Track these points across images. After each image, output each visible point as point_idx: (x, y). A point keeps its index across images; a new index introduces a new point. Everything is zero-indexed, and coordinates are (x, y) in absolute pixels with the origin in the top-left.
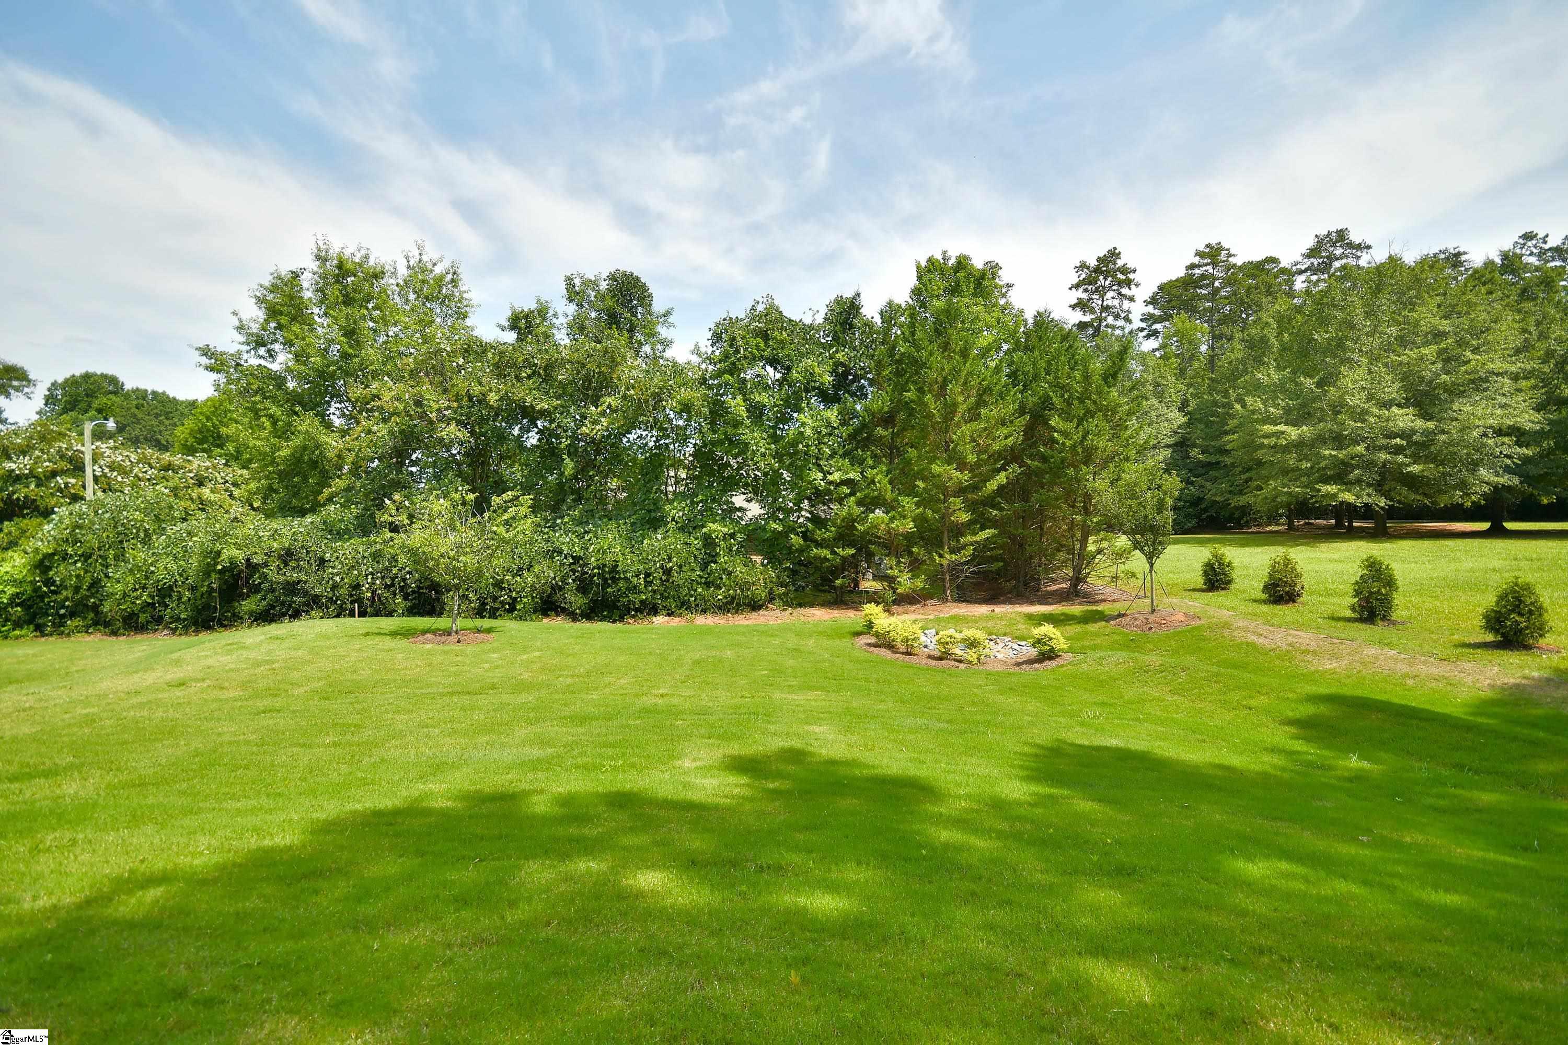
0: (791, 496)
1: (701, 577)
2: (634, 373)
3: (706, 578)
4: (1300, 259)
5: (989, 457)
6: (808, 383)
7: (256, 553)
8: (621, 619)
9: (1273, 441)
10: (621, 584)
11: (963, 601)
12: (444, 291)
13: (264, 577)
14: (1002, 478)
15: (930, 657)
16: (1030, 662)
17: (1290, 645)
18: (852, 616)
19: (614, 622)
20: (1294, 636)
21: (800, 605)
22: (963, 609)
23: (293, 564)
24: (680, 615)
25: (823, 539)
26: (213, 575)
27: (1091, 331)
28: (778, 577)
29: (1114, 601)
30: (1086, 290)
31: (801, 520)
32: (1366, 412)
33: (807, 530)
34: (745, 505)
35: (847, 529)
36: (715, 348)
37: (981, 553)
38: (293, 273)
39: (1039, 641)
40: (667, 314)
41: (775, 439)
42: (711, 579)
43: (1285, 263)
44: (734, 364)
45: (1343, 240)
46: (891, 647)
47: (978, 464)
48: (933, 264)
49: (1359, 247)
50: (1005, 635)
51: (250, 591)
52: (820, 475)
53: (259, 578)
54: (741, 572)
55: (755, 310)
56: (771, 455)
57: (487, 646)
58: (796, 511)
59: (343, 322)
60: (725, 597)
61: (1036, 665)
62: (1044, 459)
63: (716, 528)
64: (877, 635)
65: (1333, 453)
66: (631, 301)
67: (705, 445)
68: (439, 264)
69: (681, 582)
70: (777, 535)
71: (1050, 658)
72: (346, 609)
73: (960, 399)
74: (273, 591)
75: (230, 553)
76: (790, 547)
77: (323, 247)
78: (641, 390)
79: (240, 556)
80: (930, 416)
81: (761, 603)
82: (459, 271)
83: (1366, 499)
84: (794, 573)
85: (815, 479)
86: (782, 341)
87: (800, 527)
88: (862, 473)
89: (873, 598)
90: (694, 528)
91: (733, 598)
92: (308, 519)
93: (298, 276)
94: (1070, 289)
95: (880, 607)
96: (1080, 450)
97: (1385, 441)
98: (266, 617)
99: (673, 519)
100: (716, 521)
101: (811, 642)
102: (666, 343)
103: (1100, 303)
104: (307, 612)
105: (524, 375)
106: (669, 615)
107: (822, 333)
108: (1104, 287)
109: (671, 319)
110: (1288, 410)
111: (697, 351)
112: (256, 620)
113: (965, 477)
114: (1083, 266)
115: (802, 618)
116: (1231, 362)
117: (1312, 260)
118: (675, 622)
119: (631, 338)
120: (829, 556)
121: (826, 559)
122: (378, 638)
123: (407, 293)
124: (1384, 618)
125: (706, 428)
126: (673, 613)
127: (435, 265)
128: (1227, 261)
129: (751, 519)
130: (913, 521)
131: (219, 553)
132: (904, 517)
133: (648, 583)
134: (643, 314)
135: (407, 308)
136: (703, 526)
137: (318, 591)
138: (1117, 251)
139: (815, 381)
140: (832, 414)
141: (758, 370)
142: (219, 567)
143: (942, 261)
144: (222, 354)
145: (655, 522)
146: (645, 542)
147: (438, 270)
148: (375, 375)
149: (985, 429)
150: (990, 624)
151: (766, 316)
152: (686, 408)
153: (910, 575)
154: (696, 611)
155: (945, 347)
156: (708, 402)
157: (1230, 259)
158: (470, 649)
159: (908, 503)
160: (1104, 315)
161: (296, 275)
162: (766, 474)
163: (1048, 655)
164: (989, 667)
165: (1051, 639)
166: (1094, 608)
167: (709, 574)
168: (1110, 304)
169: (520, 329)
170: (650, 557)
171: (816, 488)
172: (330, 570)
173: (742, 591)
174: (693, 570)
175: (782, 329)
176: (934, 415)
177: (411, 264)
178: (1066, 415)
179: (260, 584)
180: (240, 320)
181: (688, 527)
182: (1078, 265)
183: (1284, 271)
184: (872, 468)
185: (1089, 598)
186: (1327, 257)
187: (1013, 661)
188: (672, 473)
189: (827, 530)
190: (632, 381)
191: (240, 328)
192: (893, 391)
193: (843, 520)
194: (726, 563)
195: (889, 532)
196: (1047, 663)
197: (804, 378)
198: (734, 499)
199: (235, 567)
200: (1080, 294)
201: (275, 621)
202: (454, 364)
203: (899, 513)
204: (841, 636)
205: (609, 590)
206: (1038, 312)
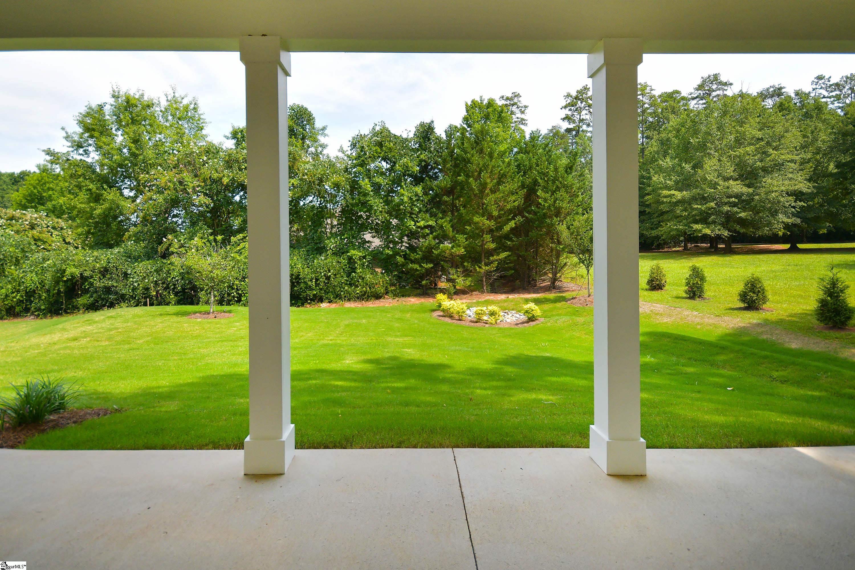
0: (397, 235)
1: (347, 281)
2: (307, 166)
3: (350, 281)
4: (693, 91)
5: (505, 213)
6: (405, 172)
7: (85, 270)
8: (303, 305)
9: (668, 200)
10: (302, 285)
11: (493, 292)
12: (189, 114)
13: (91, 284)
14: (512, 224)
15: (472, 321)
16: (523, 323)
17: (651, 311)
18: (432, 301)
19: (299, 306)
20: (654, 307)
21: (403, 296)
22: (492, 297)
23: (108, 276)
24: (336, 302)
25: (416, 259)
26: (61, 283)
27: (574, 133)
28: (390, 280)
29: (573, 291)
30: (570, 110)
31: (403, 248)
32: (716, 184)
33: (406, 254)
34: (371, 239)
35: (428, 253)
36: (352, 151)
37: (502, 266)
38: (99, 105)
39: (527, 312)
40: (324, 129)
41: (387, 202)
42: (353, 282)
43: (684, 94)
44: (363, 161)
45: (717, 80)
46: (451, 317)
47: (499, 217)
48: (474, 104)
49: (726, 84)
50: (513, 310)
51: (82, 293)
52: (413, 223)
53: (88, 285)
54: (369, 278)
55: (375, 129)
56: (385, 212)
57: (232, 320)
58: (400, 243)
59: (132, 135)
60: (361, 292)
61: (526, 324)
62: (535, 213)
63: (356, 253)
64: (443, 311)
65: (699, 207)
66: (303, 122)
67: (347, 206)
68: (185, 98)
69: (336, 284)
70: (389, 257)
71: (533, 321)
72: (141, 302)
73: (488, 181)
74: (96, 292)
75: (71, 270)
76: (397, 263)
77: (116, 90)
78: (311, 176)
79: (77, 272)
80: (472, 189)
81: (381, 294)
82: (198, 102)
83: (717, 232)
84: (399, 278)
85: (410, 225)
86: (390, 148)
87: (403, 252)
88: (436, 222)
89: (443, 291)
90: (343, 253)
91: (365, 292)
92: (116, 250)
93: (102, 107)
94: (561, 109)
95: (446, 296)
96: (553, 209)
97: (726, 200)
98: (94, 307)
99: (330, 249)
100: (355, 249)
101: (408, 315)
102: (324, 146)
103: (578, 117)
104: (118, 303)
105: (243, 167)
106: (329, 302)
107: (413, 143)
108: (581, 108)
109: (326, 132)
110: (677, 182)
111: (341, 150)
112: (87, 309)
113: (492, 224)
114: (569, 95)
115: (404, 303)
116: (651, 153)
117: (700, 92)
118: (333, 306)
119: (303, 143)
120: (418, 268)
121: (417, 270)
122: (168, 317)
123: (167, 116)
124: (700, 297)
125: (348, 196)
126: (332, 301)
127: (183, 98)
128: (650, 93)
129: (375, 248)
130: (464, 248)
131: (64, 271)
132: (459, 246)
133: (317, 285)
134: (309, 129)
135: (168, 124)
136: (348, 252)
137: (124, 292)
138: (588, 87)
139: (409, 171)
140: (419, 189)
141: (377, 163)
142: (65, 279)
143: (480, 102)
144: (57, 153)
145: (320, 250)
146: (315, 261)
147: (185, 102)
148: (153, 165)
149: (503, 197)
150: (505, 304)
151: (381, 133)
152: (337, 186)
153: (463, 278)
154: (345, 300)
155: (481, 151)
156: (349, 182)
157: (652, 92)
158: (222, 321)
159: (461, 238)
160: (581, 124)
161: (101, 107)
162: (383, 222)
163: (532, 319)
164: (501, 326)
165: (533, 310)
166: (561, 295)
167: (351, 279)
168: (584, 118)
169: (238, 139)
170: (318, 270)
171: (410, 230)
172: (131, 279)
173: (370, 288)
174: (342, 277)
175: (390, 141)
176: (474, 189)
177: (169, 99)
178: (545, 189)
179: (88, 288)
180: (67, 133)
181: (340, 252)
182: (566, 95)
183: (683, 98)
184: (442, 218)
185: (560, 289)
186: (708, 90)
187: (515, 323)
188: (329, 222)
189: (418, 254)
190: (306, 171)
191: (67, 138)
192: (452, 176)
193: (426, 248)
194: (361, 273)
195: (451, 255)
196: (531, 323)
197: (403, 169)
198: (365, 236)
199: (74, 279)
200: (567, 112)
201: (99, 310)
202: (201, 160)
203: (456, 244)
204: (425, 312)
205: (295, 288)
206: (532, 131)
